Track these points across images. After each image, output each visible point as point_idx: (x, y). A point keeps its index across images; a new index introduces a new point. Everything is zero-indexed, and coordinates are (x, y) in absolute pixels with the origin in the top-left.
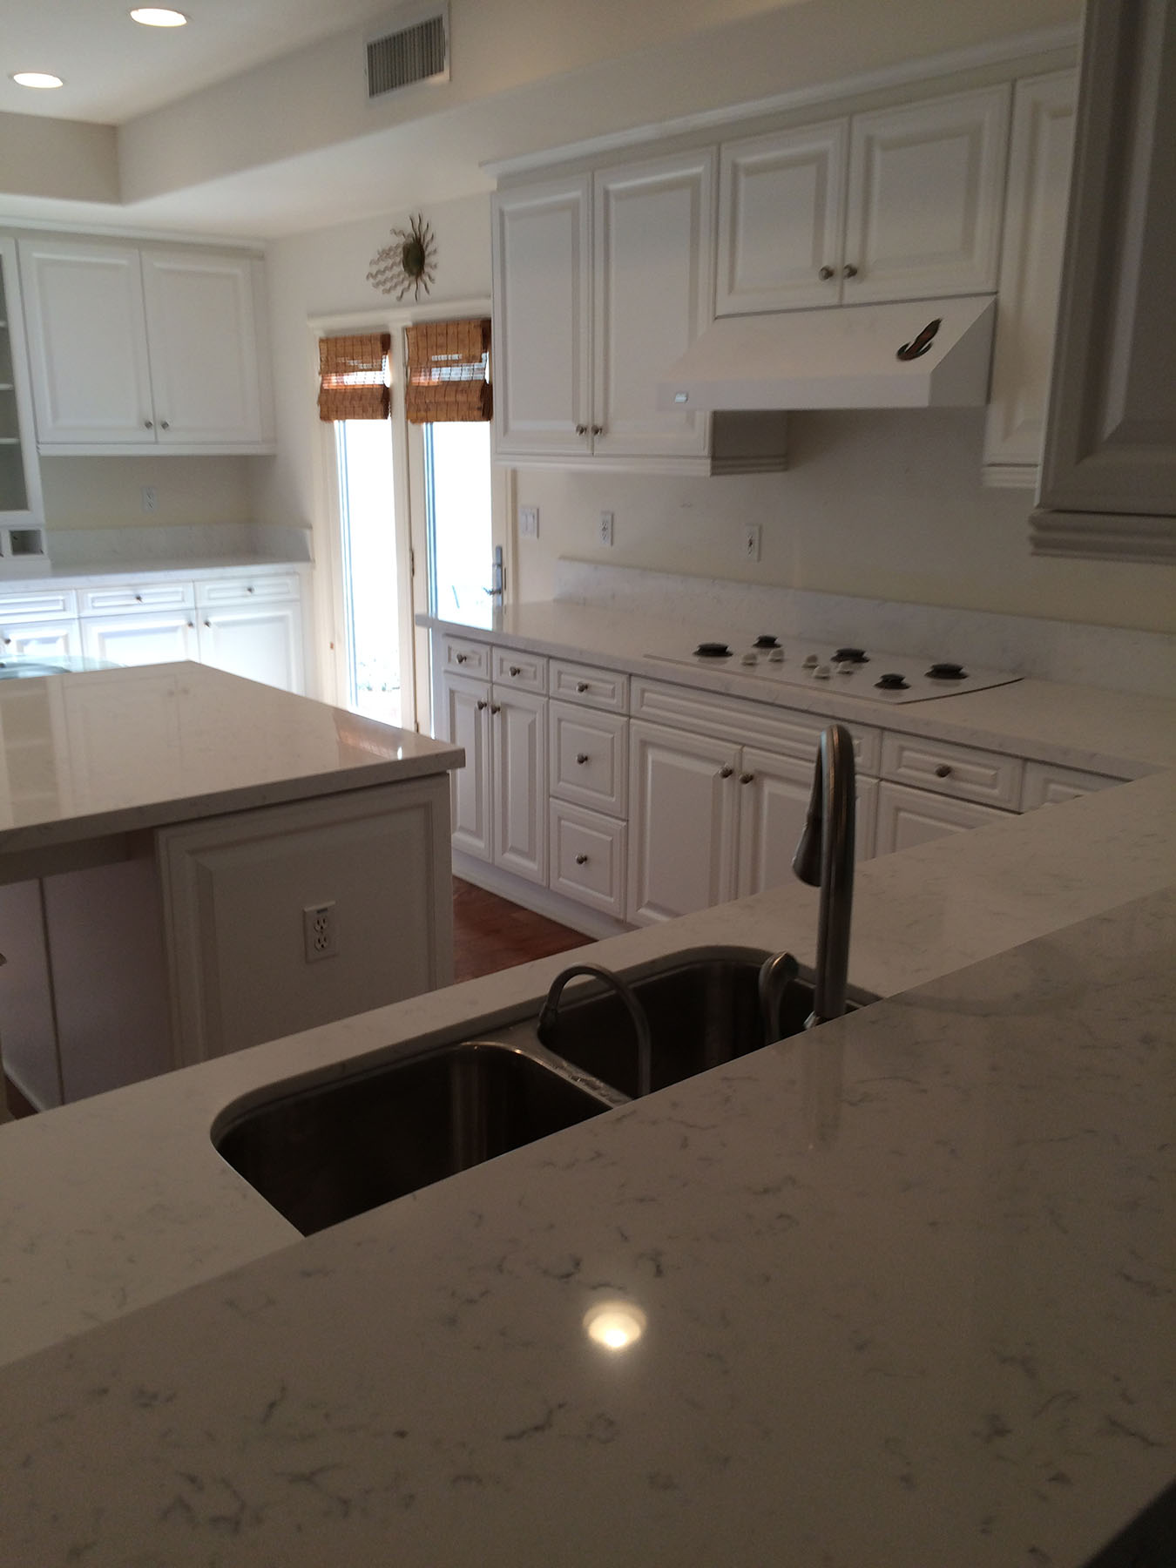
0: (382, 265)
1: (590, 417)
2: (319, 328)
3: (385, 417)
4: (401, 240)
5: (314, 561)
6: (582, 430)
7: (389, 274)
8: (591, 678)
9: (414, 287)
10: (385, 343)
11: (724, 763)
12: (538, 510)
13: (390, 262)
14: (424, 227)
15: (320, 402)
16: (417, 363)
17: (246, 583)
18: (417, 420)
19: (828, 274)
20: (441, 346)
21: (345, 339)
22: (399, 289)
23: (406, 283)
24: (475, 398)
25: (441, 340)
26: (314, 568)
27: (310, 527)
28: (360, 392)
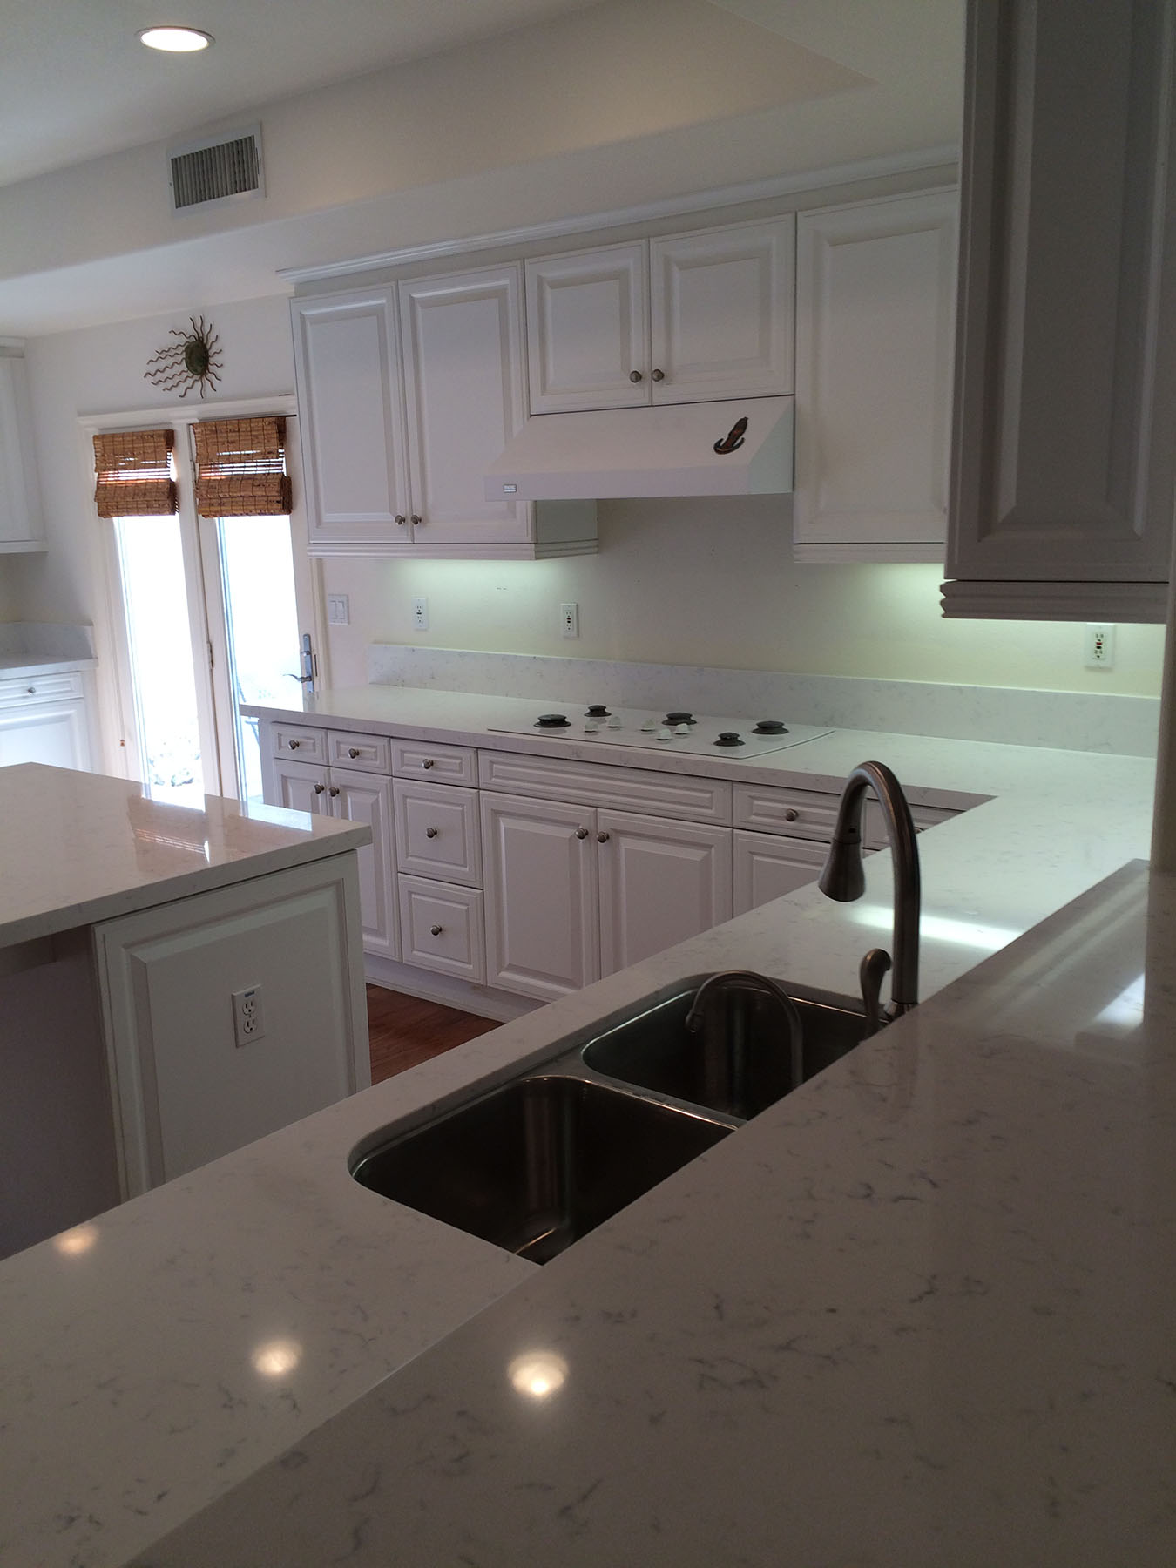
0: (162, 364)
1: (408, 510)
2: (92, 425)
3: (173, 512)
4: (182, 340)
5: (97, 658)
6: (401, 520)
7: (169, 373)
8: (435, 755)
9: (198, 384)
10: (169, 439)
11: (579, 825)
12: (347, 597)
13: (170, 361)
14: (207, 329)
15: (97, 498)
16: (204, 459)
17: (26, 684)
18: (209, 515)
19: (637, 377)
20: (233, 442)
21: (123, 435)
22: (183, 386)
24: (274, 492)
25: (233, 437)
26: (97, 665)
27: (91, 624)
28: (142, 487)
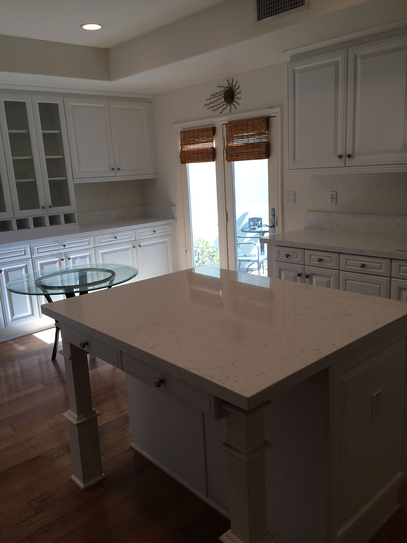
0: (212, 100)
1: (344, 150)
2: (179, 128)
3: (214, 161)
4: (223, 89)
5: (176, 219)
6: (340, 157)
7: (215, 103)
8: (366, 262)
10: (214, 130)
12: (295, 192)
13: (216, 98)
14: (234, 83)
15: (181, 156)
16: (230, 138)
17: (153, 229)
18: (229, 161)
20: (244, 130)
21: (193, 131)
22: (221, 109)
23: (225, 106)
24: (263, 150)
25: (244, 127)
26: (176, 222)
27: (175, 206)
28: (201, 151)
